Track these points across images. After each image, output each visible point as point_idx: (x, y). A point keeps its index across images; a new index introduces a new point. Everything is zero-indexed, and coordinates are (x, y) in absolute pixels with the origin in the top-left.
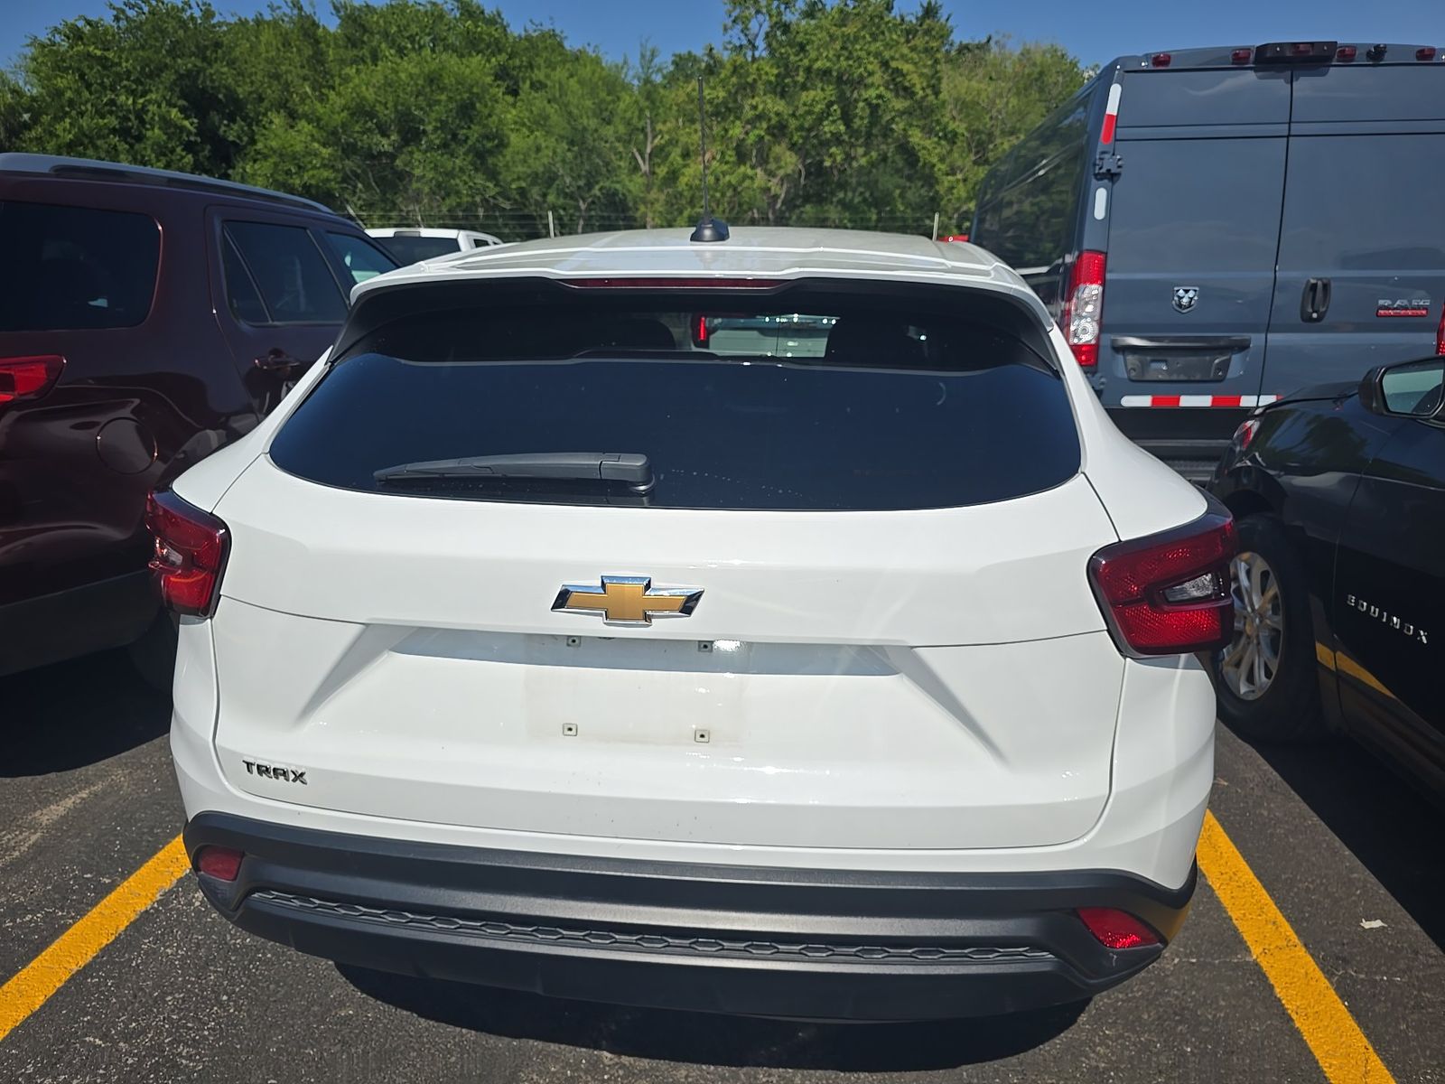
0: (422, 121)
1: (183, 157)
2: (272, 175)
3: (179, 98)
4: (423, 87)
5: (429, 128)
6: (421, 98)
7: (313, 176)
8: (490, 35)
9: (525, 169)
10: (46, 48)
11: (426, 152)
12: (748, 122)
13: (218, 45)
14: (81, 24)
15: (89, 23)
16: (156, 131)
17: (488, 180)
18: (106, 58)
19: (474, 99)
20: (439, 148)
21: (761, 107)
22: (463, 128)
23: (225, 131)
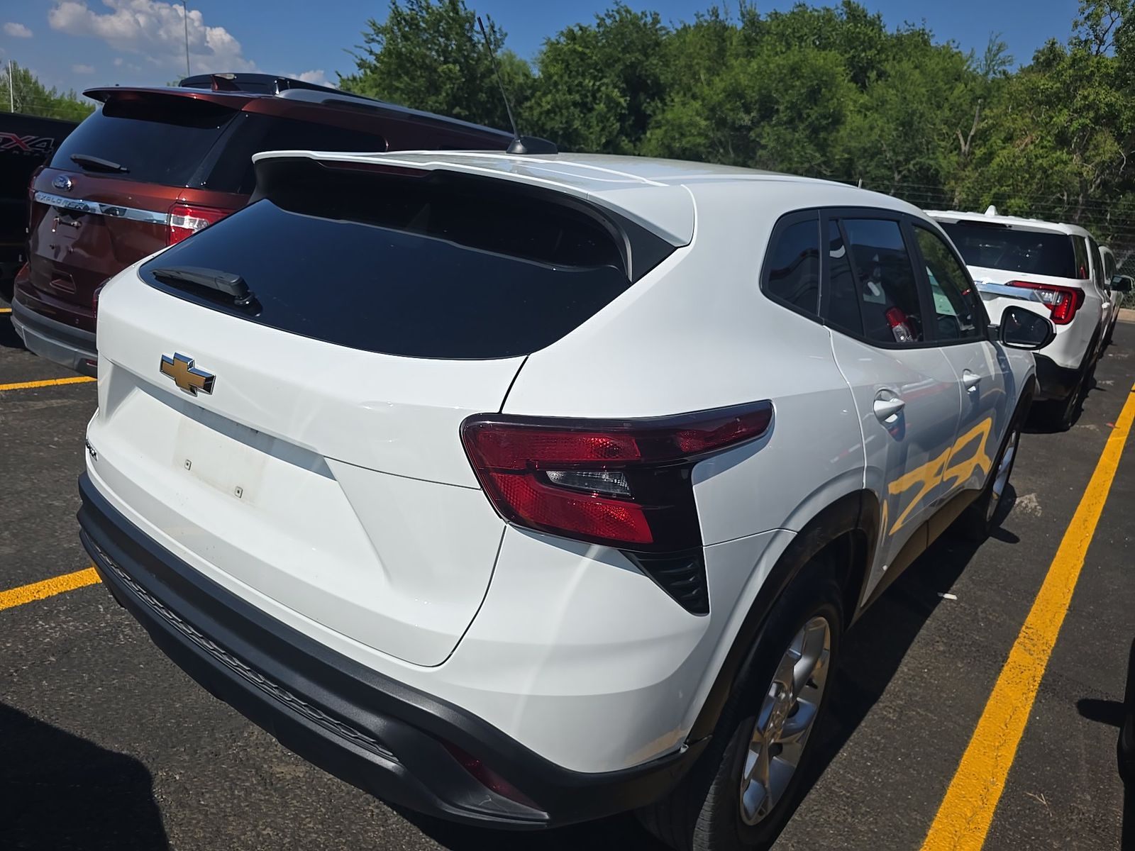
0: (777, 102)
1: (613, 124)
2: (662, 139)
3: (622, 83)
4: (785, 75)
5: (782, 108)
6: (781, 84)
7: (689, 142)
8: (865, 34)
9: (857, 144)
10: (553, 46)
11: (775, 126)
12: (1075, 111)
13: (658, 44)
14: (576, 29)
15: (581, 29)
16: (602, 105)
17: (817, 151)
18: (585, 54)
19: (822, 85)
20: (785, 123)
21: (1091, 97)
22: (808, 108)
23: (645, 107)
